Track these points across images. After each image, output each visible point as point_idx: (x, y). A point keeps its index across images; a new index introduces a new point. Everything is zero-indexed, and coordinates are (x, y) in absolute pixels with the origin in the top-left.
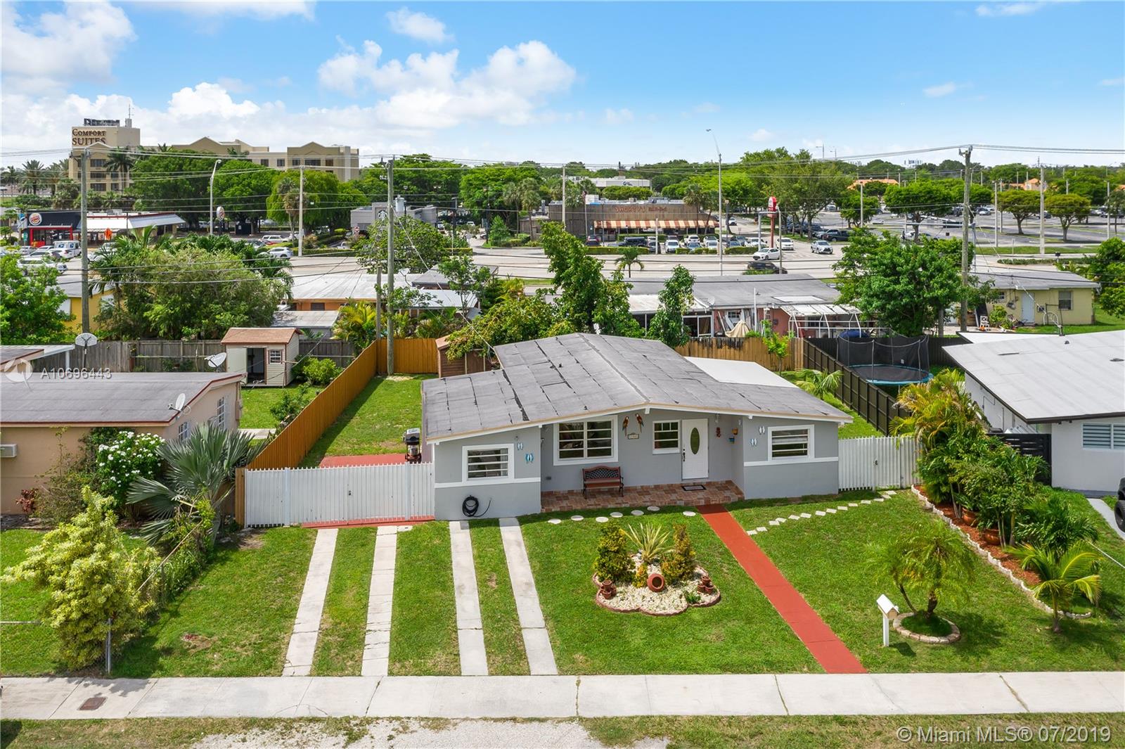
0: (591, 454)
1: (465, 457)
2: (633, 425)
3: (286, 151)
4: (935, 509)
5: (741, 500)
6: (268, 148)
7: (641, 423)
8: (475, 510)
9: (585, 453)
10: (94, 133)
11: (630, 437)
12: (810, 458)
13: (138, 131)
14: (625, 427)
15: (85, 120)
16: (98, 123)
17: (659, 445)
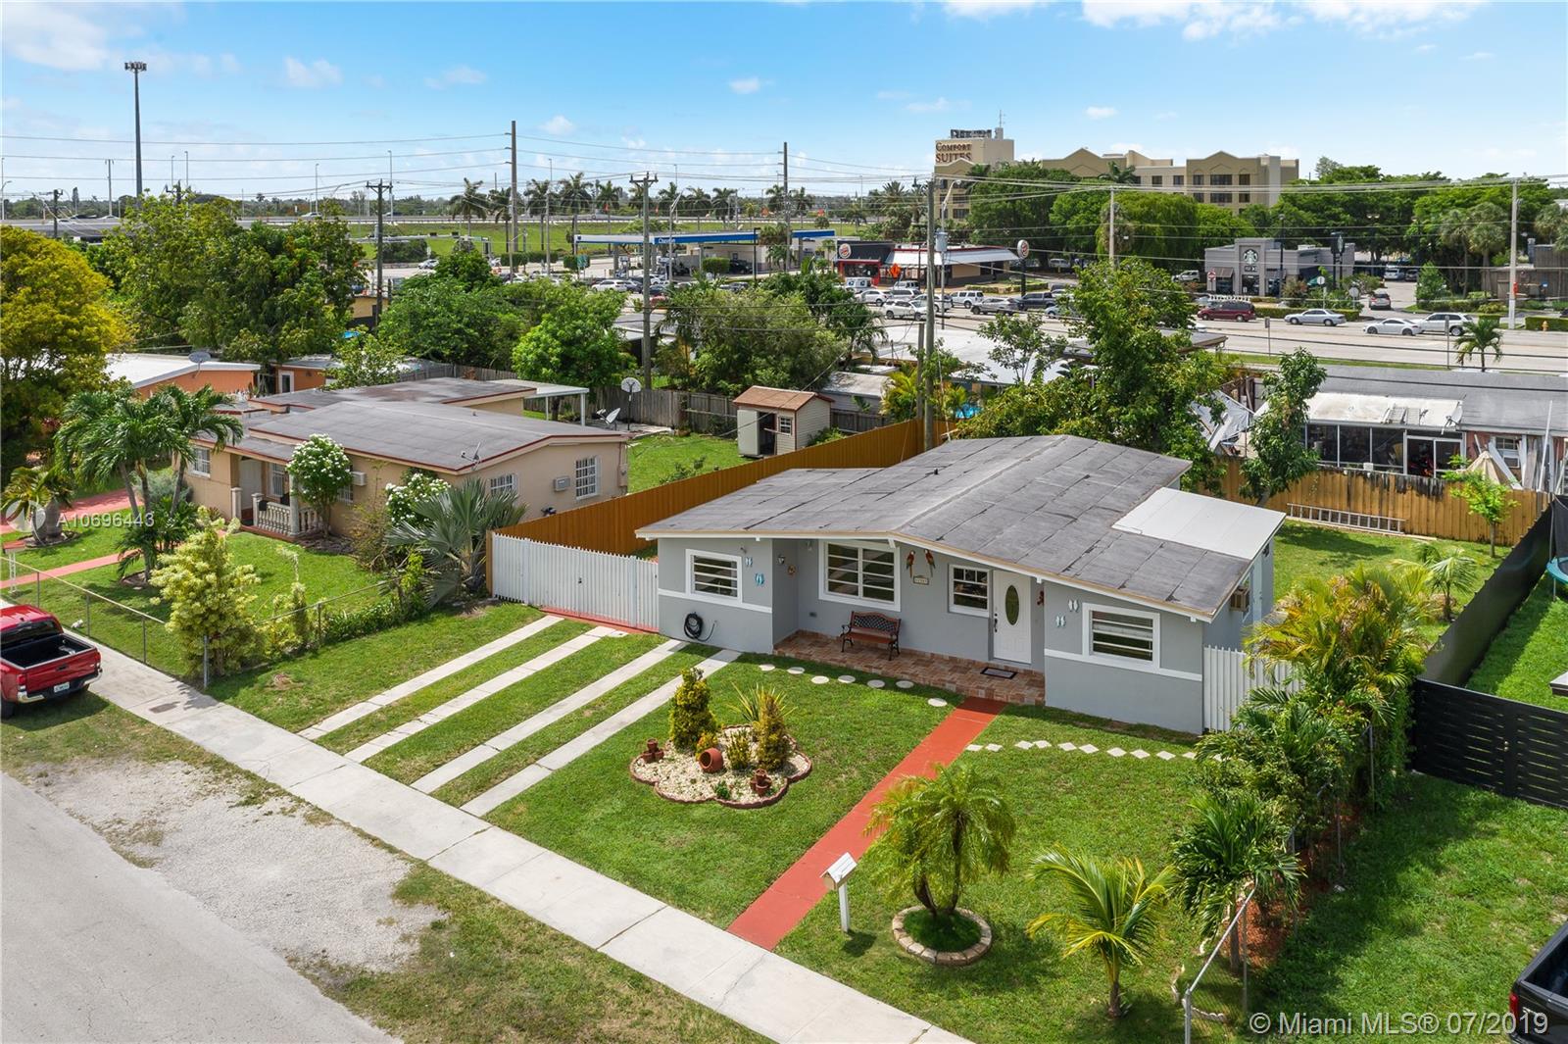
0: (868, 593)
1: (689, 565)
2: (920, 565)
3: (1184, 165)
5: (1040, 705)
6: (1172, 161)
7: (932, 563)
8: (700, 632)
9: (861, 591)
10: (959, 147)
11: (917, 580)
12: (1158, 667)
13: (1011, 143)
14: (910, 565)
15: (952, 131)
16: (968, 134)
17: (959, 600)
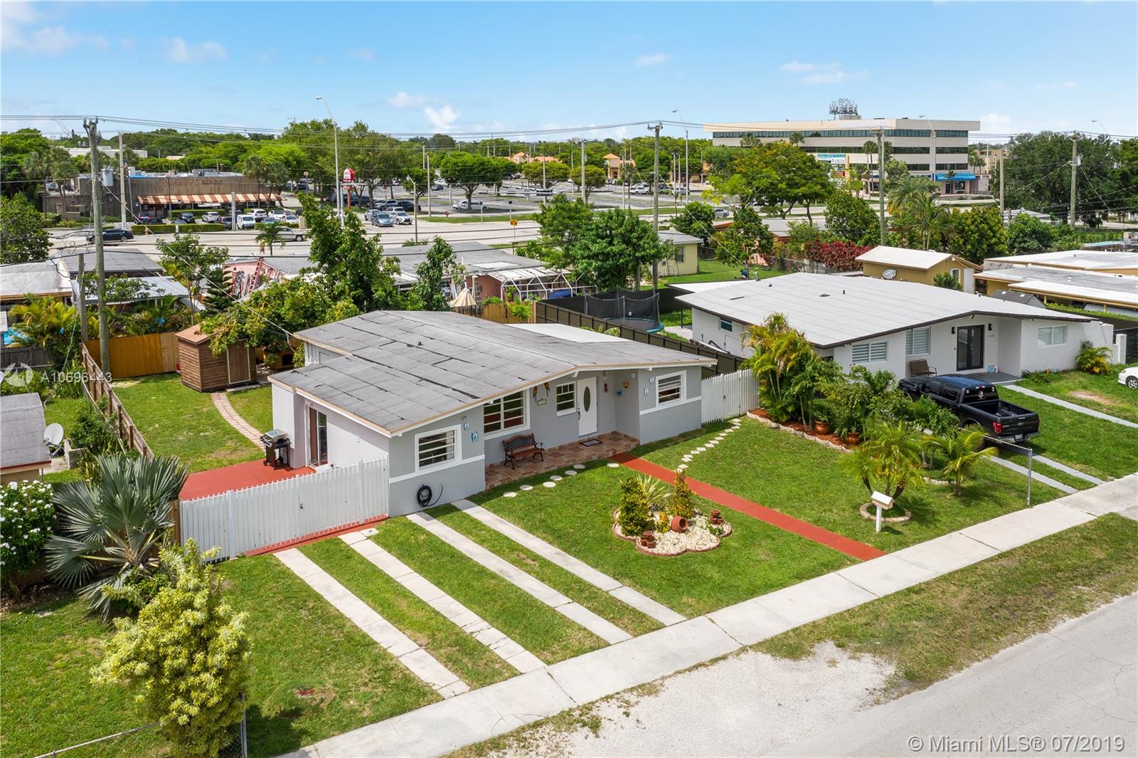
1: (416, 446)
2: (541, 392)
4: (782, 427)
5: (638, 446)
7: (548, 388)
8: (429, 500)
9: (503, 425)
11: (539, 403)
12: (683, 400)
14: (535, 395)
17: (559, 408)
